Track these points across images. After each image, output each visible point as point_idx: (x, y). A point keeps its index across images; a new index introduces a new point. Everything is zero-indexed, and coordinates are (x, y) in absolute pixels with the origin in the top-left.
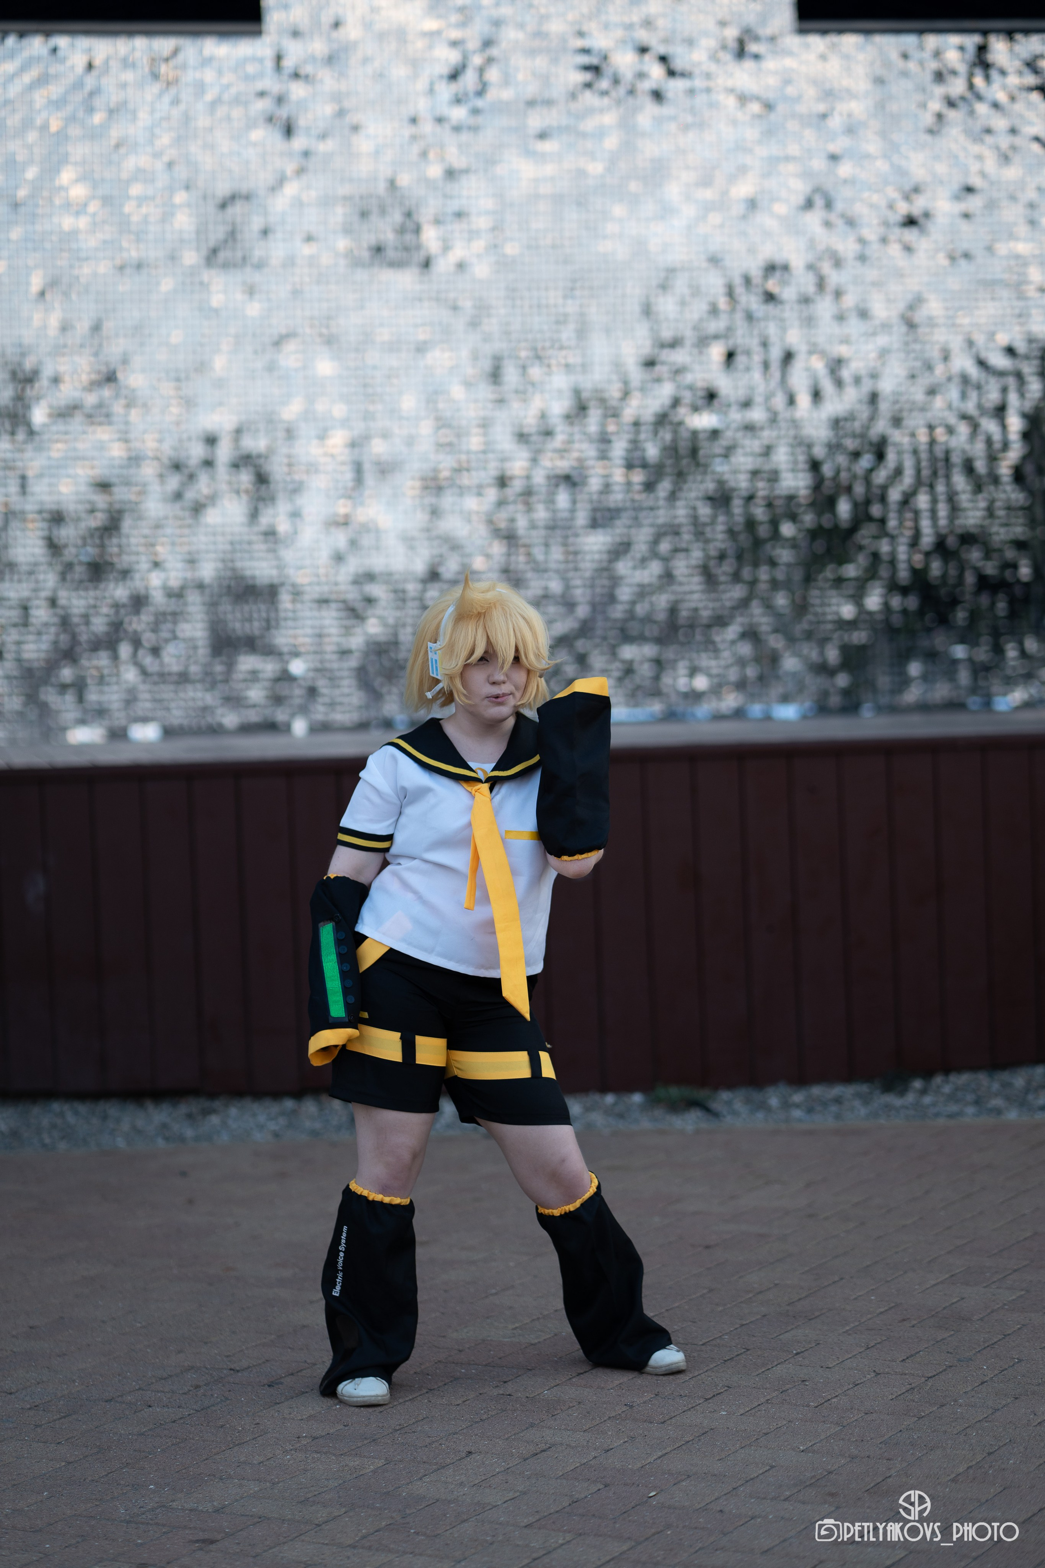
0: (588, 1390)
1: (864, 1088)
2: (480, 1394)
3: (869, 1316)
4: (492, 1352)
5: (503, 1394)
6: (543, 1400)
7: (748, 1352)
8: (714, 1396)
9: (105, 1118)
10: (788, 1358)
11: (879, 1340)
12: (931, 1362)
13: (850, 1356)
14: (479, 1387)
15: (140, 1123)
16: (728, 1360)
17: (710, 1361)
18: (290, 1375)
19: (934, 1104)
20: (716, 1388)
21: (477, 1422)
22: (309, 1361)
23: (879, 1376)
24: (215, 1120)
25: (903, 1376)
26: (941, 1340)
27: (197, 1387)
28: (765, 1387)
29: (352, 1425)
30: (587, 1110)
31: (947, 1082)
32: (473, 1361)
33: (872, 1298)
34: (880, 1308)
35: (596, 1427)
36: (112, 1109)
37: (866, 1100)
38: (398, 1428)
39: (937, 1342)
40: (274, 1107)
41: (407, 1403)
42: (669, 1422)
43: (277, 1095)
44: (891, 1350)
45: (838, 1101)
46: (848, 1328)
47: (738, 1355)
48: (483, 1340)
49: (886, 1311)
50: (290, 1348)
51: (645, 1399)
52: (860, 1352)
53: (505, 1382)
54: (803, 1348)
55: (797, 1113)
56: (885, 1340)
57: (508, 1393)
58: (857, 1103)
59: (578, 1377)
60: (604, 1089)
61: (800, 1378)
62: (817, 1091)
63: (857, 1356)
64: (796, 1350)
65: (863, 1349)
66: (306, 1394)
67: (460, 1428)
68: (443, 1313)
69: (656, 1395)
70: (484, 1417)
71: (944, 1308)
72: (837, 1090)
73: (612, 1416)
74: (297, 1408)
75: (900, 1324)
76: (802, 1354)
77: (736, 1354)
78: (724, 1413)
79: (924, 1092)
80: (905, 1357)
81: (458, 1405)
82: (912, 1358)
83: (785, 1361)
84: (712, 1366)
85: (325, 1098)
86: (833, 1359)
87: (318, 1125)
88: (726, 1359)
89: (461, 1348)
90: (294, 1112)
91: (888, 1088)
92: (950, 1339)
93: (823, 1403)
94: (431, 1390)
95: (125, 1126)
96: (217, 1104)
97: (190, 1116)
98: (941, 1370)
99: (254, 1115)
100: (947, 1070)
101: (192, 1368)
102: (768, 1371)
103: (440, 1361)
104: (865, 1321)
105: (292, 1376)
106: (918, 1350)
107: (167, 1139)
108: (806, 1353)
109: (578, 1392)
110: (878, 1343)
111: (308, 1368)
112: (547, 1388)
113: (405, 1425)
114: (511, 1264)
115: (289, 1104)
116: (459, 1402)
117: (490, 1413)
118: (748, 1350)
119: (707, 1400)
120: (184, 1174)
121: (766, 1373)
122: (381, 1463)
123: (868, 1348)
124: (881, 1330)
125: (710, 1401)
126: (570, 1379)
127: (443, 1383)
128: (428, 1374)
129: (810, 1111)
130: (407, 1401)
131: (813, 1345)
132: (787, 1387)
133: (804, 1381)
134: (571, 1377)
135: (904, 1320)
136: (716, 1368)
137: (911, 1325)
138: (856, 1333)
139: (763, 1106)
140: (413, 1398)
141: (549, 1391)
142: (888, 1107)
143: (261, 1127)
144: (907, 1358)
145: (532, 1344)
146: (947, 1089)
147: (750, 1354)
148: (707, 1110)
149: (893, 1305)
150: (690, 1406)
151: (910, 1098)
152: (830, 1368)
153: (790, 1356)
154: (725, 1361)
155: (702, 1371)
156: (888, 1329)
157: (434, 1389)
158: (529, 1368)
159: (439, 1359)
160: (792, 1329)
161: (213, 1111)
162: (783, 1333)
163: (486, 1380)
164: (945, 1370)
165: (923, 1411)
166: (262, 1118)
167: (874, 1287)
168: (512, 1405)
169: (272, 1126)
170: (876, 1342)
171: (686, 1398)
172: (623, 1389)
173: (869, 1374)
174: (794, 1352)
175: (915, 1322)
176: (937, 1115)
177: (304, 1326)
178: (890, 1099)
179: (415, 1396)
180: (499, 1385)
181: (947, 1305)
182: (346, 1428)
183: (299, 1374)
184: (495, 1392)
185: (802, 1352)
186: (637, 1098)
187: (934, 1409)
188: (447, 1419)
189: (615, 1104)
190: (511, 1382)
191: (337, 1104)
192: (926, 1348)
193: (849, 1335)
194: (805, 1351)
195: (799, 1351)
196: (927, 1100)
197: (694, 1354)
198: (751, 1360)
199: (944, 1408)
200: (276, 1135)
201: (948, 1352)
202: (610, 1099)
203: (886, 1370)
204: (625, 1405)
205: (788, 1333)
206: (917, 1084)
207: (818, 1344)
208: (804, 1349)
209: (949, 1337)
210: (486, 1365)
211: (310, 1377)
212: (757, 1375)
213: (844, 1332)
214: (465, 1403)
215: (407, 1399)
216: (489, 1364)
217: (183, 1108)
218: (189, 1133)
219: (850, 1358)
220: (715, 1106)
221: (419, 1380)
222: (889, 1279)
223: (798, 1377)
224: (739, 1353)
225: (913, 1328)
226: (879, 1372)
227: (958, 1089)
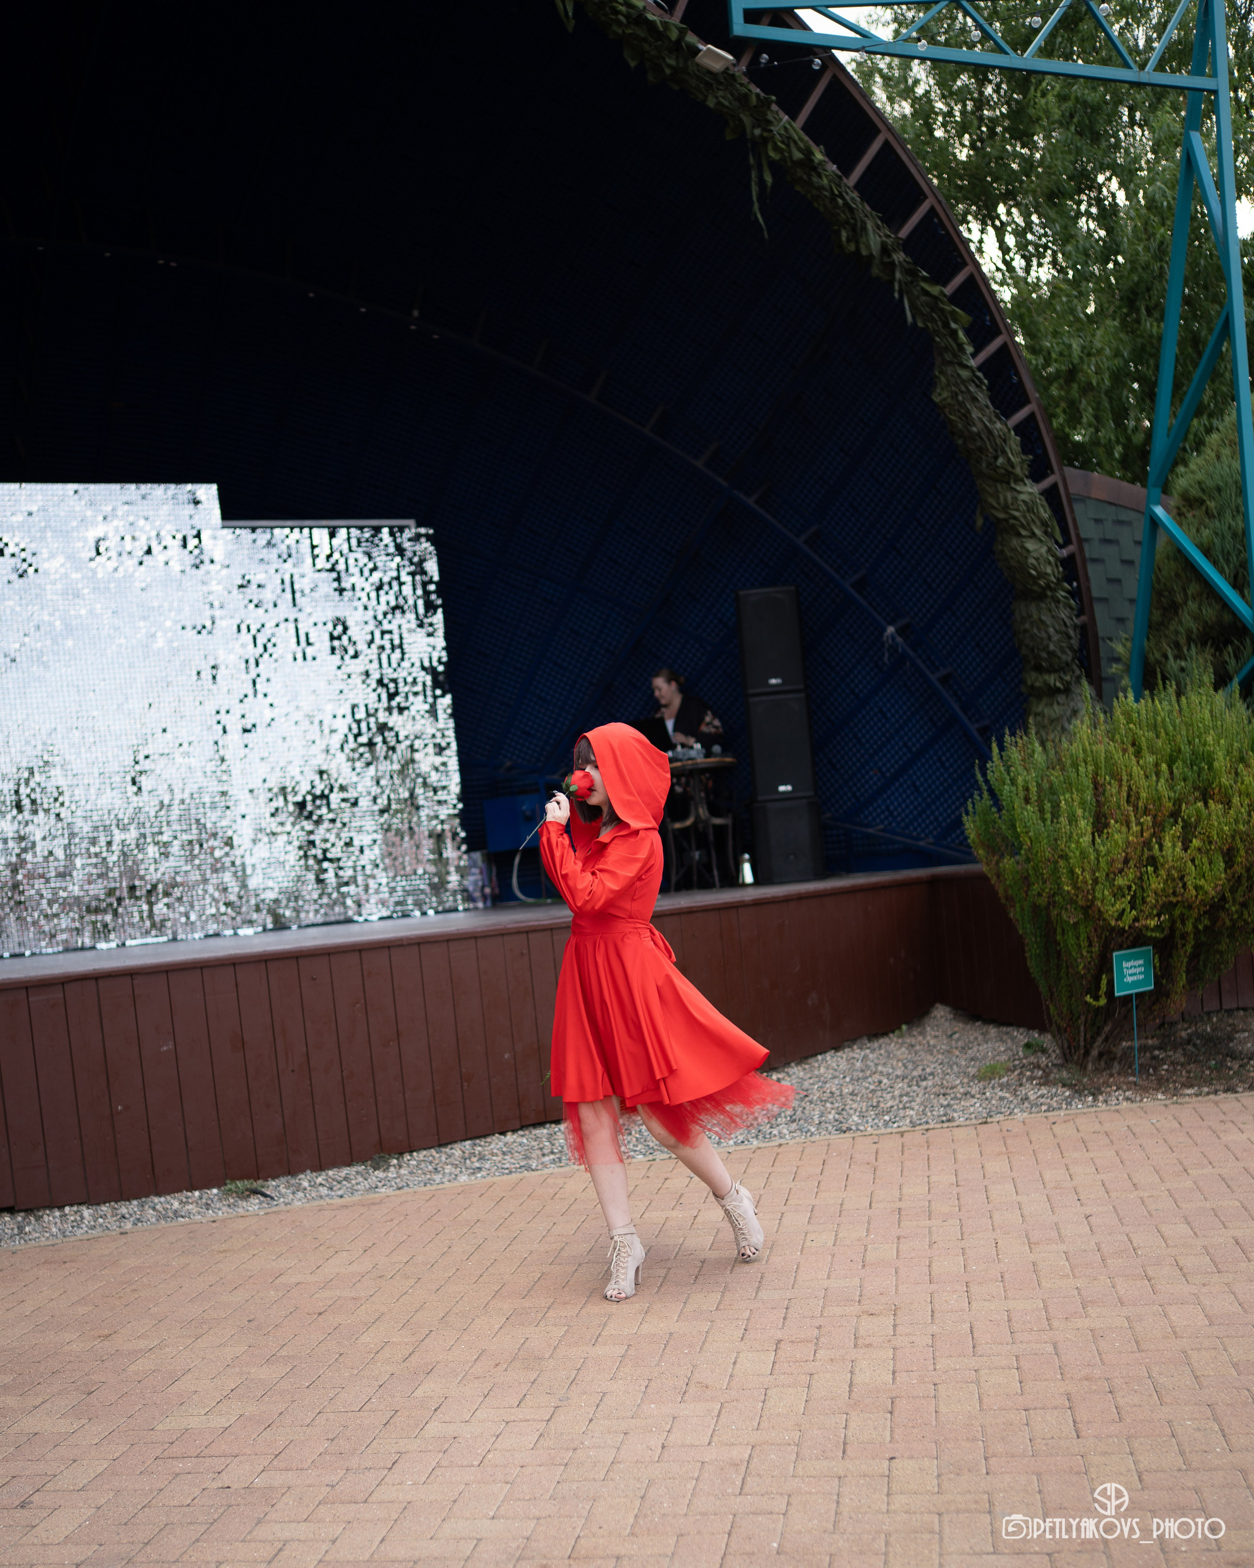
1: (361, 1168)
19: (410, 1175)
30: (184, 1204)
31: (412, 1158)
37: (365, 1176)
45: (346, 1179)
55: (324, 1191)
58: (360, 1179)
60: (191, 1189)
62: (331, 1173)
72: (345, 1171)
79: (400, 1167)
91: (376, 1167)
100: (411, 1152)
129: (331, 1189)
139: (299, 1188)
142: (380, 1179)
146: (414, 1163)
148: (265, 1195)
151: (391, 1171)
178: (380, 1174)
186: (215, 1191)
189: (201, 1198)
196: (403, 1171)
202: (197, 1193)
206: (395, 1161)
220: (268, 1193)
227: (419, 1162)
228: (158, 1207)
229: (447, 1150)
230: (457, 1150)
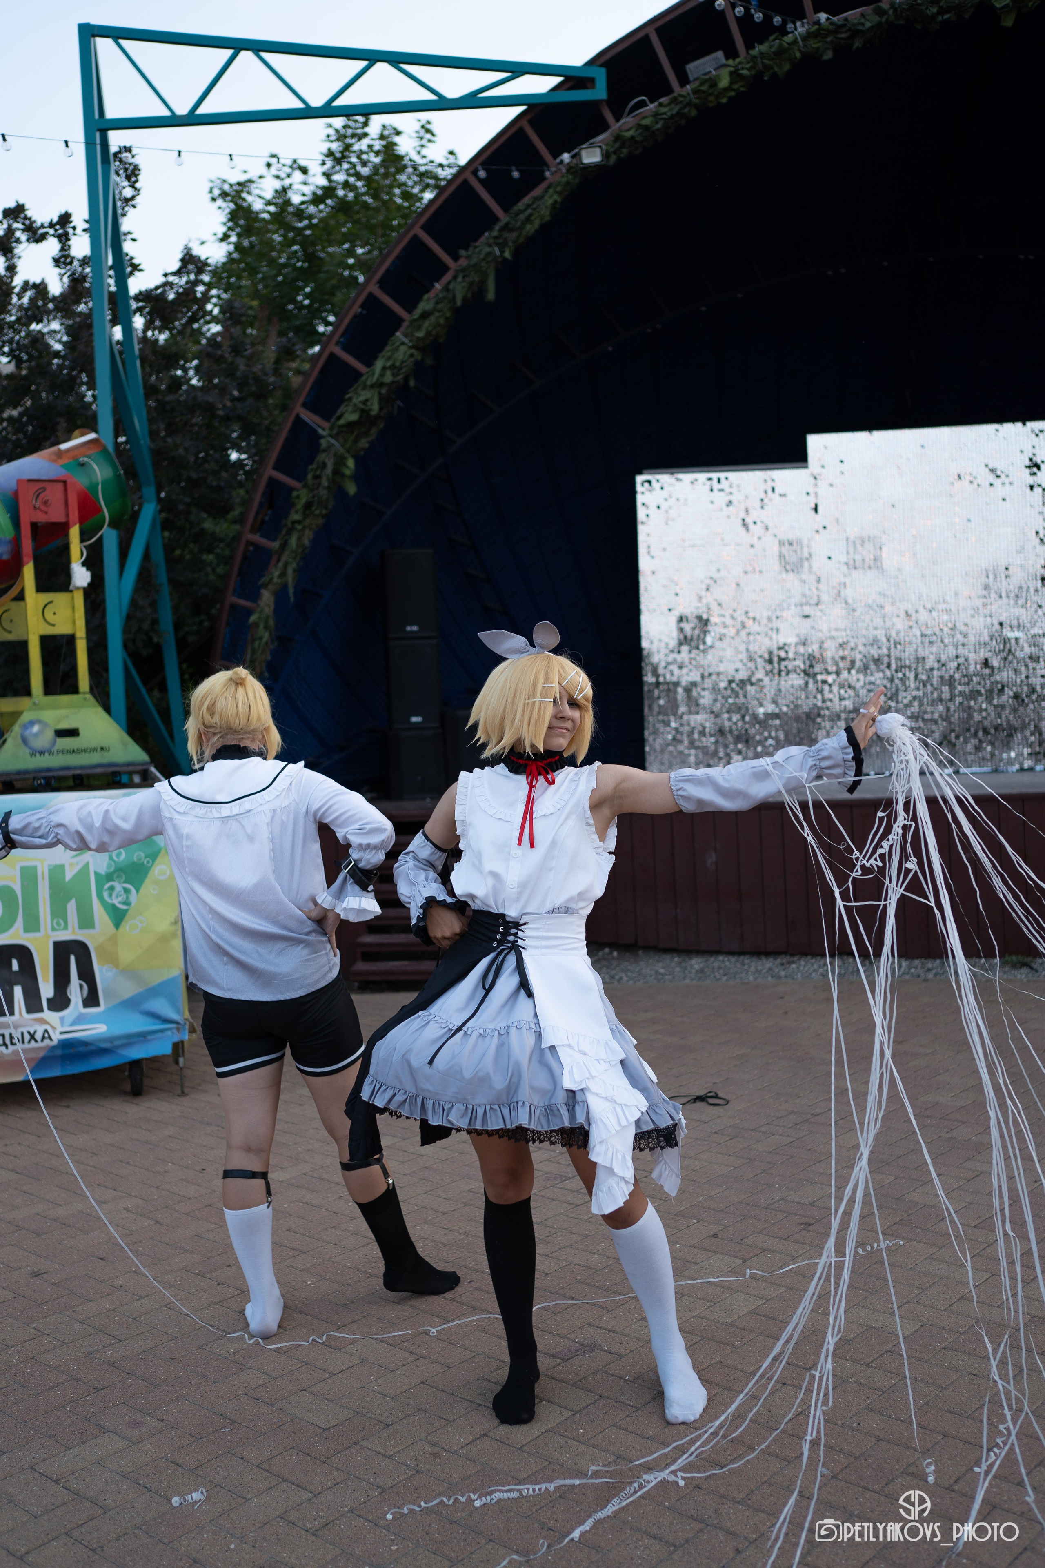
9: (743, 964)
15: (759, 968)
24: (794, 966)
27: (796, 1124)
36: (747, 960)
48: (937, 1103)
95: (753, 969)
96: (795, 959)
97: (782, 964)
99: (812, 965)
101: (792, 1112)
107: (772, 977)
120: (782, 998)
122: (893, 1178)
143: (815, 971)
161: (793, 962)
168: (957, 1144)
180: (948, 1130)
184: (948, 1135)
186: (997, 961)
189: (985, 964)
190: (954, 1129)
202: (985, 961)
214: (932, 1141)
216: (941, 1117)
217: (779, 961)
218: (783, 973)
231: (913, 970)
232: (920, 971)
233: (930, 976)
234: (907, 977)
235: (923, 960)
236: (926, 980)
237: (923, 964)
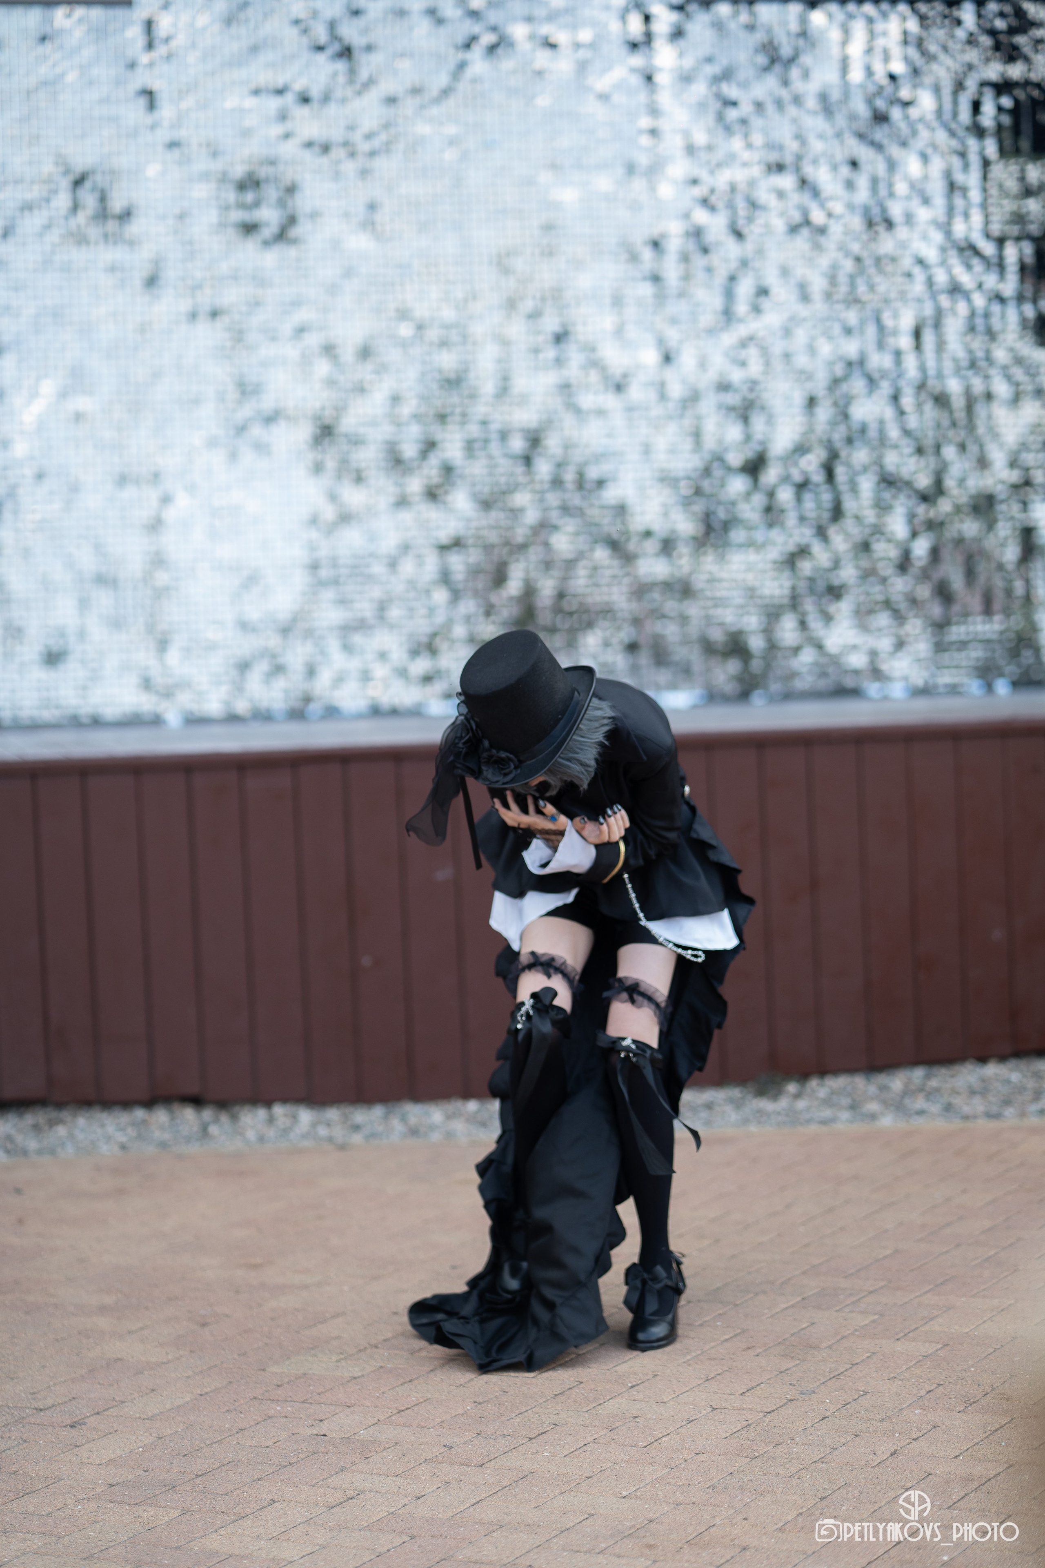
0: (407, 1429)
1: (735, 1092)
2: (293, 1434)
3: (713, 1344)
4: (311, 1387)
5: (317, 1435)
6: (358, 1440)
7: (581, 1386)
8: (539, 1435)
10: (622, 1391)
11: (720, 1371)
12: (772, 1395)
13: (687, 1389)
14: (293, 1426)
16: (559, 1394)
17: (540, 1396)
18: (95, 1414)
19: (808, 1109)
20: (542, 1426)
21: (285, 1466)
22: (117, 1399)
23: (715, 1412)
24: (61, 1131)
25: (740, 1412)
26: (785, 1370)
28: (594, 1424)
29: (152, 1470)
30: (449, 1117)
31: (822, 1085)
32: (291, 1397)
33: (718, 1323)
34: (724, 1335)
35: (410, 1472)
37: (738, 1105)
38: (200, 1473)
39: (781, 1372)
40: (123, 1118)
41: (214, 1445)
42: (487, 1465)
43: (127, 1104)
44: (732, 1382)
45: (709, 1106)
46: (689, 1357)
47: (570, 1389)
48: (305, 1374)
49: (731, 1338)
50: (100, 1384)
51: (466, 1439)
52: (699, 1385)
53: (321, 1421)
54: (640, 1380)
56: (727, 1370)
57: (322, 1433)
58: (729, 1109)
59: (398, 1415)
60: (466, 1097)
61: (632, 1414)
63: (695, 1389)
64: (631, 1383)
65: (702, 1381)
66: (109, 1436)
67: (267, 1473)
68: (266, 1344)
69: (478, 1434)
70: (294, 1460)
71: (793, 1335)
72: (709, 1095)
73: (428, 1458)
74: (97, 1451)
75: (744, 1353)
76: (637, 1387)
77: (568, 1387)
78: (547, 1454)
79: (798, 1096)
80: (746, 1390)
81: (267, 1447)
82: (753, 1390)
83: (618, 1395)
84: (541, 1401)
85: (176, 1106)
86: (669, 1393)
87: (167, 1136)
88: (556, 1393)
89: (279, 1383)
90: (144, 1122)
91: (761, 1093)
92: (794, 1369)
93: (653, 1443)
94: (242, 1430)
96: (64, 1114)
97: (35, 1127)
98: (781, 1404)
99: (103, 1126)
100: (822, 1073)
102: (599, 1407)
103: (255, 1398)
104: (708, 1350)
105: (97, 1416)
106: (760, 1382)
107: (7, 1152)
108: (641, 1386)
109: (396, 1432)
110: (718, 1375)
111: (116, 1406)
112: (365, 1427)
113: (209, 1470)
114: (346, 1288)
115: (140, 1113)
116: (270, 1443)
117: (300, 1455)
118: (581, 1383)
119: (531, 1439)
120: (18, 1191)
121: (596, 1408)
122: (176, 1513)
123: (708, 1380)
124: (722, 1359)
125: (534, 1441)
126: (390, 1416)
127: (256, 1422)
128: (241, 1412)
130: (216, 1442)
131: (650, 1377)
132: (617, 1424)
133: (636, 1417)
134: (391, 1414)
135: (749, 1348)
136: (545, 1404)
137: (755, 1354)
138: (697, 1363)
140: (222, 1440)
141: (366, 1431)
142: (760, 1112)
143: (108, 1139)
144: (748, 1391)
145: (355, 1378)
146: (822, 1093)
147: (583, 1388)
149: (739, 1331)
150: (512, 1447)
151: (783, 1103)
152: (665, 1403)
153: (624, 1390)
154: (556, 1395)
155: (529, 1407)
156: (731, 1359)
157: (245, 1429)
158: (349, 1405)
159: (255, 1395)
160: (631, 1359)
161: (60, 1122)
162: (620, 1364)
163: (301, 1418)
164: (785, 1404)
165: (757, 1451)
166: (111, 1129)
167: (721, 1312)
168: (325, 1447)
169: (121, 1138)
170: (717, 1373)
171: (509, 1437)
172: (444, 1428)
173: (705, 1410)
174: (630, 1385)
175: (760, 1350)
176: (808, 1121)
177: (119, 1359)
178: (765, 1104)
179: (223, 1437)
180: (314, 1424)
181: (795, 1331)
182: (146, 1474)
183: (105, 1413)
184: (309, 1431)
185: (638, 1385)
187: (769, 1448)
188: (253, 1464)
189: (478, 1111)
190: (327, 1421)
191: (188, 1114)
192: (768, 1379)
193: (689, 1365)
194: (640, 1383)
195: (634, 1383)
196: (801, 1104)
197: (524, 1388)
198: (583, 1395)
199: (779, 1447)
200: (123, 1147)
201: (791, 1384)
202: (472, 1106)
203: (724, 1405)
204: (444, 1446)
205: (625, 1364)
206: (792, 1088)
207: (656, 1375)
208: (640, 1382)
209: (794, 1366)
210: (303, 1402)
211: (117, 1417)
212: (587, 1411)
213: (684, 1362)
214: (276, 1445)
215: (214, 1441)
216: (307, 1400)
217: (29, 1119)
218: (33, 1145)
219: (687, 1391)
221: (231, 1418)
222: (738, 1302)
223: (630, 1413)
224: (571, 1386)
225: (757, 1357)
226: (716, 1407)
227: (833, 1092)
228: (413, 1120)
229: (882, 1079)
230: (897, 1082)
231: (322, 1131)
232: (338, 1132)
233: (357, 1139)
234: (306, 1143)
235: (348, 1109)
236: (343, 1147)
237: (346, 1118)
